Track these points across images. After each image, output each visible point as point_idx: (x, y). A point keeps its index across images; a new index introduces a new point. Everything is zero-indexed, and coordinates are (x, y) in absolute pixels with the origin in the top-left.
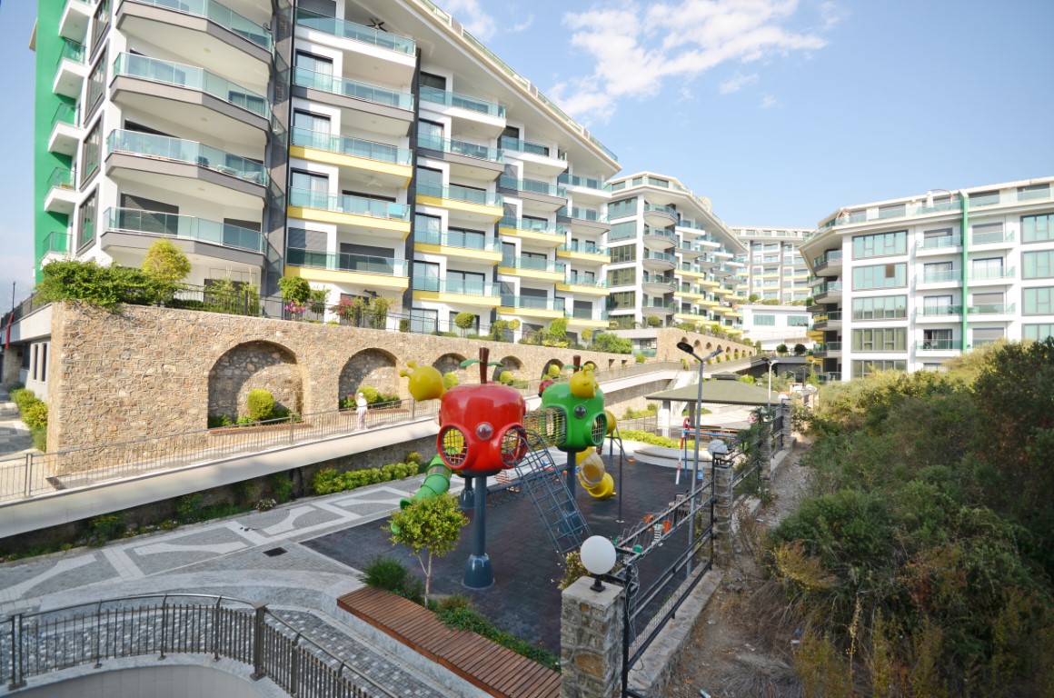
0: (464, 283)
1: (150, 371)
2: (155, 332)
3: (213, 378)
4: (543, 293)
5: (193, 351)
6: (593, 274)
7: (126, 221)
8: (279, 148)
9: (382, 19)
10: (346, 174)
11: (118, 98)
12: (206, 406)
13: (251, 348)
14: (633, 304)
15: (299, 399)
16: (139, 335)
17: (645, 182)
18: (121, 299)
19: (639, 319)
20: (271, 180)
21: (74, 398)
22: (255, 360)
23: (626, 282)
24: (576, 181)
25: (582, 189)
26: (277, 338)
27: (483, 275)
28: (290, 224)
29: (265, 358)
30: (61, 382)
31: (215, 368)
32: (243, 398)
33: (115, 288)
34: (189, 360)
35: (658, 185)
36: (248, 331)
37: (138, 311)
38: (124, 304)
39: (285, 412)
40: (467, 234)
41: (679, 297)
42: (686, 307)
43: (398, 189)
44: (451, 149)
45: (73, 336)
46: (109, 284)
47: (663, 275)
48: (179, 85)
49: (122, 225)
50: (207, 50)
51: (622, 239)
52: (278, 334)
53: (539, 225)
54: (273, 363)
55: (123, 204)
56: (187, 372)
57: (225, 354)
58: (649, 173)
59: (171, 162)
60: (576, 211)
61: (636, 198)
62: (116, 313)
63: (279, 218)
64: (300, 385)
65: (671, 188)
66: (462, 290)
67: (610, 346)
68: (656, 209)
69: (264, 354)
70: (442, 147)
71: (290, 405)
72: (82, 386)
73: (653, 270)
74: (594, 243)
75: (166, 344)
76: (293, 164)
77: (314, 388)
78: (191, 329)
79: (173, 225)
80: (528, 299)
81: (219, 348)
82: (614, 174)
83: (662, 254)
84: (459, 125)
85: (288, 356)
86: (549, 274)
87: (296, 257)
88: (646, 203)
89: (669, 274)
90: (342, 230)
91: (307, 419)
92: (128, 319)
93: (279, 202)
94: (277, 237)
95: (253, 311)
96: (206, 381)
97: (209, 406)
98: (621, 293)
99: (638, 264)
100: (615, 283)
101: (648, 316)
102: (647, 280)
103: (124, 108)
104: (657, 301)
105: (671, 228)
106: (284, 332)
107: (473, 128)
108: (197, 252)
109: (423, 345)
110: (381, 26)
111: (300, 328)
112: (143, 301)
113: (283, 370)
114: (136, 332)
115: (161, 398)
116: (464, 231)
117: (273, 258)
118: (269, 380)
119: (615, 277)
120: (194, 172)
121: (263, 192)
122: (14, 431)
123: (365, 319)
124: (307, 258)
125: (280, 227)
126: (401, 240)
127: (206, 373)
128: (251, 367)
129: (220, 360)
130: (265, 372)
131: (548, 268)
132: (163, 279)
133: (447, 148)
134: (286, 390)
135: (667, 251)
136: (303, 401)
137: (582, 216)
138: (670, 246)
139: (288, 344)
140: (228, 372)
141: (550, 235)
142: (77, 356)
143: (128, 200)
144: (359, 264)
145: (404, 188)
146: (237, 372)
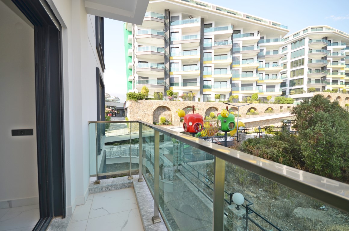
0: (220, 85)
1: (143, 113)
2: (143, 105)
3: (154, 114)
4: (251, 85)
5: (150, 109)
6: (277, 74)
7: (140, 82)
8: (167, 59)
9: (191, 15)
10: (183, 61)
11: (137, 57)
12: (152, 120)
13: (161, 107)
14: (303, 83)
15: (172, 119)
16: (141, 105)
17: (310, 31)
18: (138, 99)
19: (305, 89)
20: (166, 67)
21: (131, 118)
22: (162, 110)
23: (299, 74)
24: (268, 41)
25: (272, 43)
26: (166, 105)
27: (227, 82)
28: (171, 76)
29: (164, 110)
30: (130, 115)
31: (154, 112)
32: (160, 119)
33: (137, 97)
34: (149, 111)
35: (317, 31)
36: (160, 104)
37: (140, 101)
38: (138, 100)
39: (168, 122)
40: (221, 69)
41: (330, 77)
42: (335, 81)
43: (197, 61)
44: (215, 45)
45: (131, 107)
46: (135, 96)
47: (320, 69)
48: (147, 51)
49: (139, 83)
50: (152, 40)
51: (298, 57)
52: (166, 104)
53: (249, 61)
54: (166, 111)
55: (139, 79)
56: (149, 113)
57: (156, 109)
58: (311, 27)
59: (146, 68)
60: (268, 52)
61: (305, 38)
62: (137, 102)
63: (168, 76)
64: (171, 116)
65: (324, 30)
66: (220, 87)
67: (280, 101)
68: (317, 41)
69: (164, 109)
70: (212, 45)
71: (170, 120)
72: (132, 116)
73: (313, 67)
74: (277, 63)
75: (145, 107)
76: (171, 61)
77: (174, 116)
78: (149, 104)
79: (147, 82)
80: (245, 88)
81: (154, 108)
82: (286, 34)
83: (320, 60)
84: (217, 37)
85: (169, 109)
86: (255, 77)
87: (172, 84)
88: (310, 39)
89: (324, 68)
90: (183, 76)
91: (173, 123)
92: (139, 103)
93: (167, 72)
94: (167, 81)
95: (161, 99)
96: (152, 115)
97: (153, 120)
98: (296, 79)
99: (306, 67)
100: (294, 76)
101: (310, 87)
102: (311, 72)
103: (138, 58)
104: (317, 81)
105: (325, 48)
106: (167, 103)
107: (222, 36)
108: (151, 87)
109: (203, 105)
110: (191, 17)
111: (171, 102)
112: (141, 99)
113: (167, 112)
114: (140, 105)
115: (145, 118)
116: (220, 69)
117: (167, 86)
118: (165, 115)
119: (294, 73)
120: (150, 69)
121: (163, 71)
122: (125, 125)
123: (187, 99)
124: (175, 84)
125: (168, 78)
126: (199, 76)
127: (152, 113)
128: (161, 112)
129: (155, 110)
130: (164, 113)
131: (254, 76)
132: (144, 94)
133: (213, 45)
134: (169, 117)
135: (323, 58)
136: (172, 120)
137: (271, 53)
138: (323, 56)
139: (168, 106)
140: (157, 113)
141: (255, 64)
142: (132, 110)
143: (140, 77)
144: (188, 84)
145: (199, 61)
146: (158, 113)
